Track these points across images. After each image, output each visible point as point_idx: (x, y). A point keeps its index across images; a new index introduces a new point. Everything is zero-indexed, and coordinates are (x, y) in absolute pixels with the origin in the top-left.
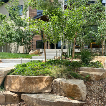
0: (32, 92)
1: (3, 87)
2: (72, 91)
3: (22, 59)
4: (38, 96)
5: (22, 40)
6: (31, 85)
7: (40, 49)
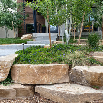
0: (49, 83)
1: (10, 79)
2: (98, 80)
3: (23, 45)
4: (58, 88)
5: (13, 23)
6: (46, 76)
7: (33, 34)
